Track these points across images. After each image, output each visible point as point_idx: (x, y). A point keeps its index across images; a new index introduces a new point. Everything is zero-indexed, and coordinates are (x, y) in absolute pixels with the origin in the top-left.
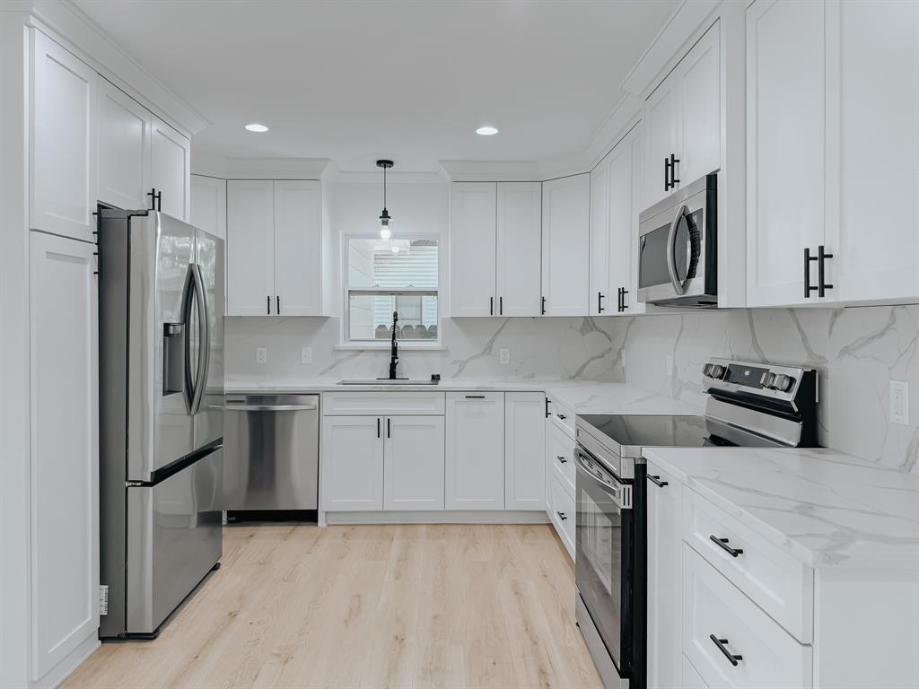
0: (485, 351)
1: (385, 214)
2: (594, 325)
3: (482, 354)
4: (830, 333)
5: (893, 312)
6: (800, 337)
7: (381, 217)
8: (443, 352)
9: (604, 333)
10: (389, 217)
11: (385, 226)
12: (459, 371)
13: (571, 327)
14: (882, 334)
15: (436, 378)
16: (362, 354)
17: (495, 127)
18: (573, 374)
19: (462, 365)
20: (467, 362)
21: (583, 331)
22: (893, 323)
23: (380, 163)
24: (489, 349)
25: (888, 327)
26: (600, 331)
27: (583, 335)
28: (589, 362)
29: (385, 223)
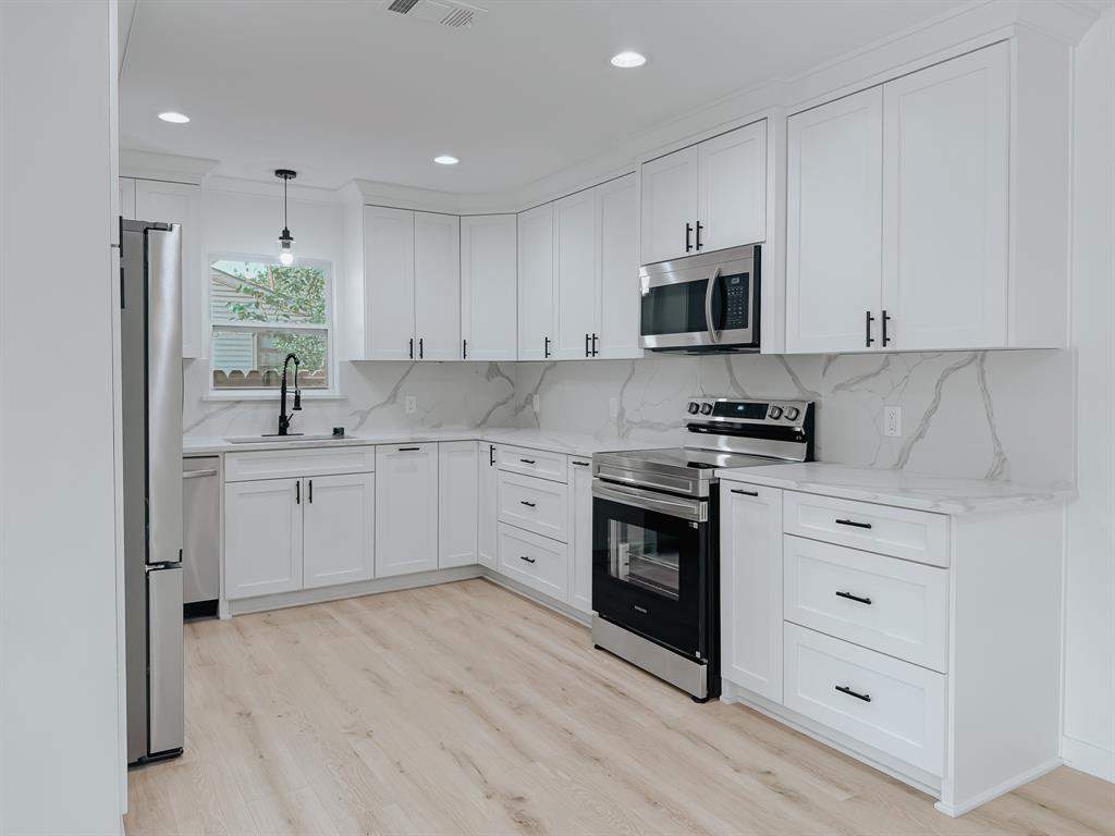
0: (389, 399)
1: (286, 235)
2: (499, 370)
3: (386, 403)
4: (824, 374)
5: (887, 358)
6: (790, 378)
7: (281, 238)
8: (342, 401)
9: (508, 378)
10: (292, 239)
11: (285, 250)
12: (361, 423)
13: (477, 372)
14: (877, 374)
15: (338, 432)
16: (239, 405)
17: (455, 157)
18: (479, 422)
19: (363, 416)
20: (368, 412)
21: (488, 377)
22: (888, 365)
23: (279, 172)
24: (393, 398)
25: (883, 368)
26: (503, 376)
27: (489, 380)
28: (494, 408)
29: (286, 246)
